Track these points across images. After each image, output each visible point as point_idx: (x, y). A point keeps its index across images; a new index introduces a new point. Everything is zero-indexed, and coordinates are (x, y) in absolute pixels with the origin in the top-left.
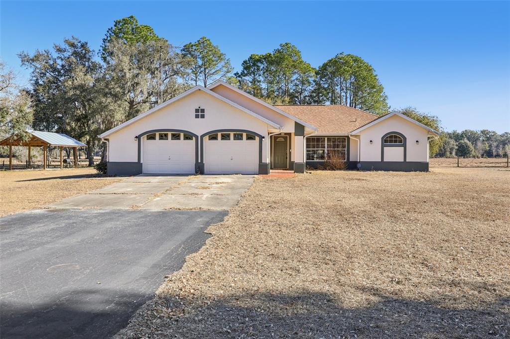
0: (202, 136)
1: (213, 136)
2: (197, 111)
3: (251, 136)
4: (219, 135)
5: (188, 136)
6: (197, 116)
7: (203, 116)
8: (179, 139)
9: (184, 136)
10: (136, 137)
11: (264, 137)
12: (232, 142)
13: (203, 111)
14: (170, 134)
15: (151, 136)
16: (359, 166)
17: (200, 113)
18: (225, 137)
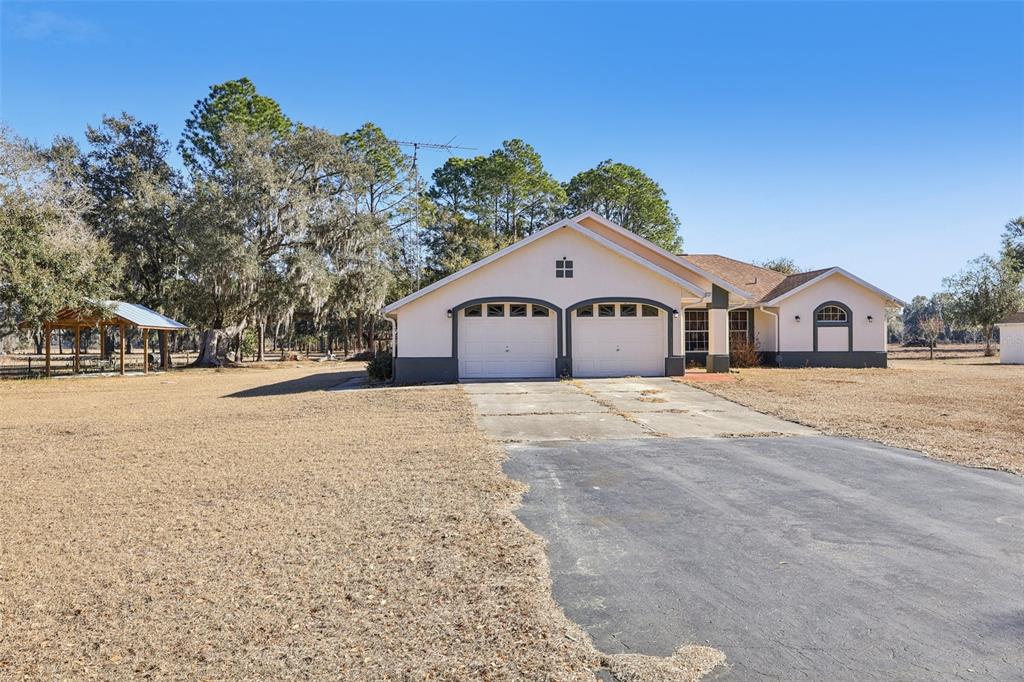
0: (569, 310)
1: (584, 309)
2: (559, 264)
3: (651, 309)
4: (596, 307)
5: (541, 309)
6: (559, 274)
7: (570, 274)
8: (524, 315)
9: (533, 309)
10: (449, 311)
11: (675, 312)
12: (617, 319)
13: (570, 264)
14: (507, 306)
15: (473, 309)
16: (779, 359)
17: (564, 269)
18: (607, 311)
